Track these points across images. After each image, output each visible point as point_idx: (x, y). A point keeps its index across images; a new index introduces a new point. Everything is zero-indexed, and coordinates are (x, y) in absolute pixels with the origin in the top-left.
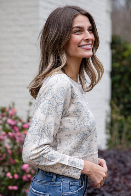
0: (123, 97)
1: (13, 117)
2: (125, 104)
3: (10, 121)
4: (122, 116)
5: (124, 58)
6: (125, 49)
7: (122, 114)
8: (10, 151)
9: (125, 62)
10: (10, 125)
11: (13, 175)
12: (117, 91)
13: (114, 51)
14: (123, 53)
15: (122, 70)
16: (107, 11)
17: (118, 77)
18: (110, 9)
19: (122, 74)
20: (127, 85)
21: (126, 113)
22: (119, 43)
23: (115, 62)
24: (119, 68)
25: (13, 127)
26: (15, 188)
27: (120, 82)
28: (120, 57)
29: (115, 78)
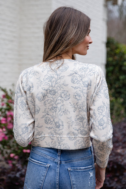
0: (115, 83)
2: (116, 89)
4: (114, 97)
5: (115, 54)
6: (117, 48)
7: (113, 96)
9: (117, 57)
12: (110, 79)
13: (109, 49)
14: (115, 50)
15: (114, 63)
16: (104, 19)
17: (111, 68)
18: (106, 18)
19: (114, 66)
20: (118, 74)
21: (117, 95)
22: (113, 43)
23: (110, 57)
24: (112, 61)
27: (112, 72)
28: (113, 54)
29: (109, 69)
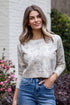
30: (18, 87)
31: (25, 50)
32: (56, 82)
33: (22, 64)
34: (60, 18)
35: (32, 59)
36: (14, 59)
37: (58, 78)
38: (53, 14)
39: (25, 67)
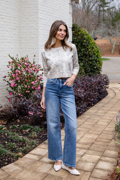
1: (27, 62)
3: (25, 63)
8: (26, 76)
10: (26, 65)
11: (28, 86)
25: (27, 66)
26: (29, 92)
30: (45, 85)
31: (48, 57)
32: (75, 82)
33: (46, 68)
34: (79, 31)
35: (54, 63)
36: (40, 62)
37: (77, 78)
38: (73, 28)
39: (49, 70)
